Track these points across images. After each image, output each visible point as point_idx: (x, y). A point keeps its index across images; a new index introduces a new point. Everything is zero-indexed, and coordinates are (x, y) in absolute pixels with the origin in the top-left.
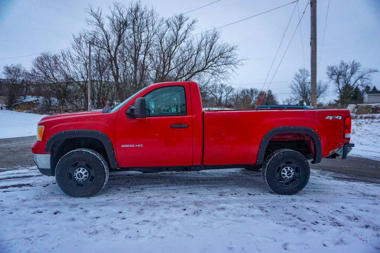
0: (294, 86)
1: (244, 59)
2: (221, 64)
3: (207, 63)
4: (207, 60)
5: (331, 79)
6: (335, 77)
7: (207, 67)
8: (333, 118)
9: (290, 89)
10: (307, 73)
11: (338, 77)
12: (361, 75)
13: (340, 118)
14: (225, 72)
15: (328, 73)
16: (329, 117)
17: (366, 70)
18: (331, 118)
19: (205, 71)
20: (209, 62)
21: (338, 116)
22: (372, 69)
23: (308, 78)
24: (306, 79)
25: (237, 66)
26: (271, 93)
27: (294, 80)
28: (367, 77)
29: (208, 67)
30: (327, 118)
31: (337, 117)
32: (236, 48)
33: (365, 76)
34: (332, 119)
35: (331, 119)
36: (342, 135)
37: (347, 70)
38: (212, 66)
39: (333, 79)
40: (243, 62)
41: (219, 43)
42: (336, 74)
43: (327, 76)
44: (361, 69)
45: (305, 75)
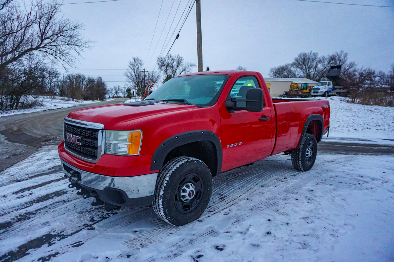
0: (129, 75)
1: (91, 41)
2: (62, 44)
3: (42, 40)
4: (42, 36)
5: (161, 70)
6: (164, 68)
7: (43, 45)
9: (126, 78)
10: (141, 63)
11: (166, 68)
12: (184, 68)
14: (67, 54)
15: (159, 64)
17: (187, 64)
19: (41, 49)
20: (45, 39)
22: (192, 63)
23: (141, 67)
24: (140, 67)
25: (84, 48)
26: (101, 80)
27: (129, 68)
28: (188, 70)
29: (45, 46)
32: (81, 28)
33: (187, 70)
37: (173, 62)
38: (50, 45)
39: (162, 70)
40: (90, 44)
41: (57, 17)
42: (165, 66)
43: (157, 67)
44: (184, 63)
45: (138, 64)
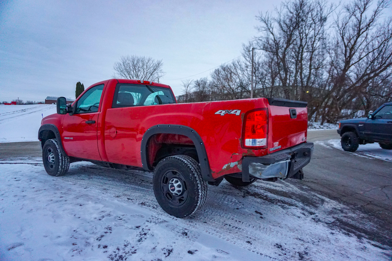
8: (227, 112)
13: (238, 113)
16: (220, 111)
18: (223, 113)
21: (235, 111)
30: (217, 113)
31: (233, 112)
34: (225, 114)
35: (223, 115)
36: (240, 142)
